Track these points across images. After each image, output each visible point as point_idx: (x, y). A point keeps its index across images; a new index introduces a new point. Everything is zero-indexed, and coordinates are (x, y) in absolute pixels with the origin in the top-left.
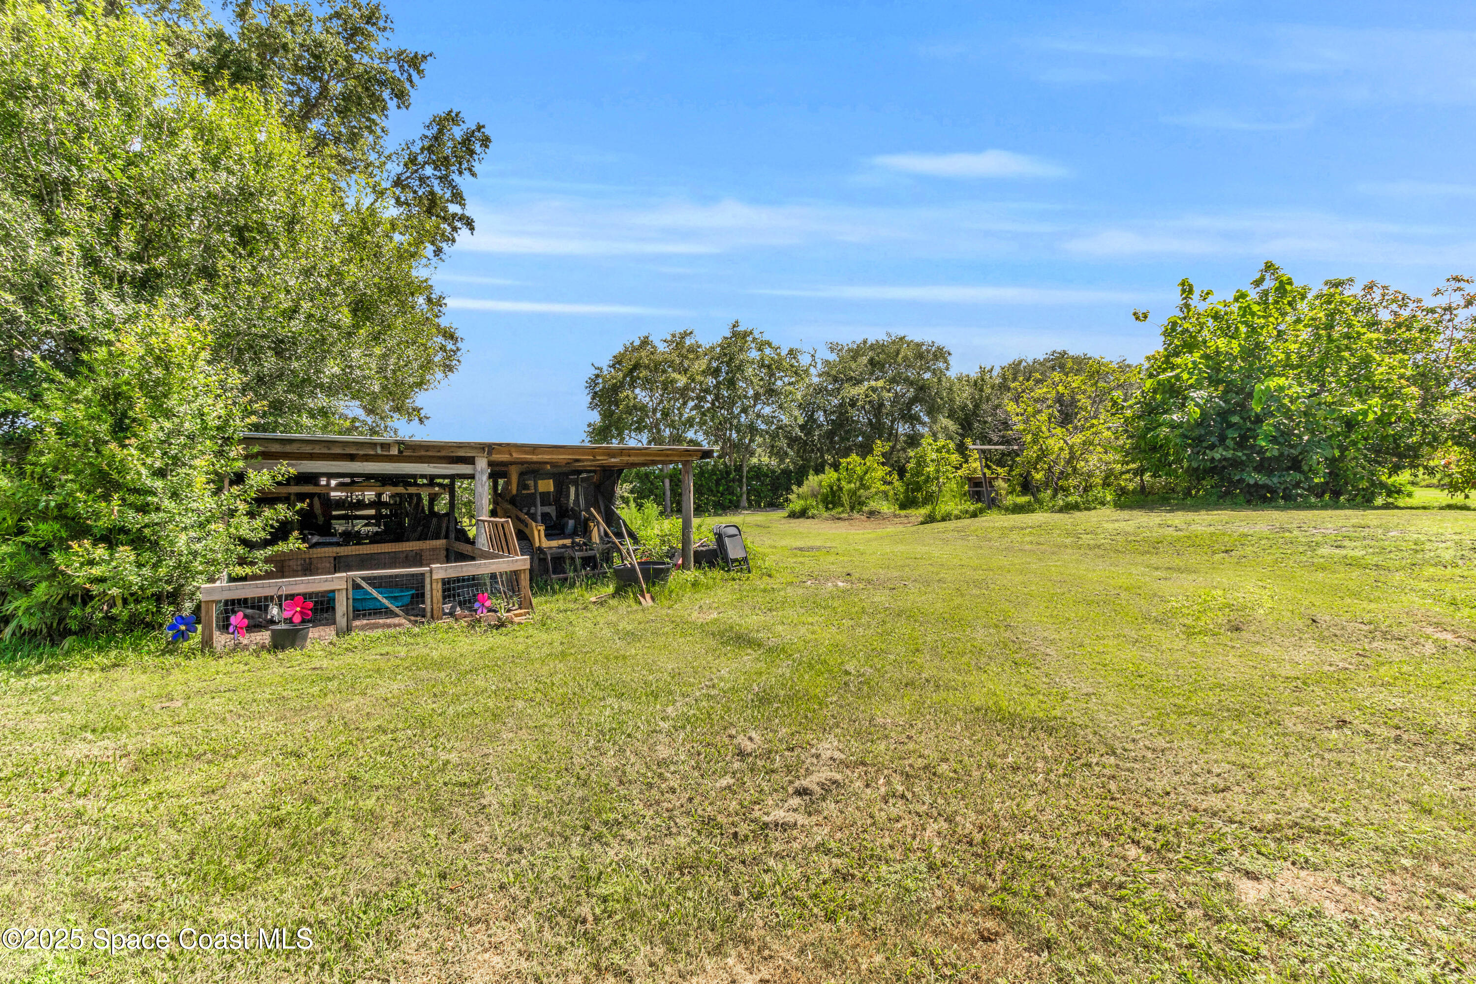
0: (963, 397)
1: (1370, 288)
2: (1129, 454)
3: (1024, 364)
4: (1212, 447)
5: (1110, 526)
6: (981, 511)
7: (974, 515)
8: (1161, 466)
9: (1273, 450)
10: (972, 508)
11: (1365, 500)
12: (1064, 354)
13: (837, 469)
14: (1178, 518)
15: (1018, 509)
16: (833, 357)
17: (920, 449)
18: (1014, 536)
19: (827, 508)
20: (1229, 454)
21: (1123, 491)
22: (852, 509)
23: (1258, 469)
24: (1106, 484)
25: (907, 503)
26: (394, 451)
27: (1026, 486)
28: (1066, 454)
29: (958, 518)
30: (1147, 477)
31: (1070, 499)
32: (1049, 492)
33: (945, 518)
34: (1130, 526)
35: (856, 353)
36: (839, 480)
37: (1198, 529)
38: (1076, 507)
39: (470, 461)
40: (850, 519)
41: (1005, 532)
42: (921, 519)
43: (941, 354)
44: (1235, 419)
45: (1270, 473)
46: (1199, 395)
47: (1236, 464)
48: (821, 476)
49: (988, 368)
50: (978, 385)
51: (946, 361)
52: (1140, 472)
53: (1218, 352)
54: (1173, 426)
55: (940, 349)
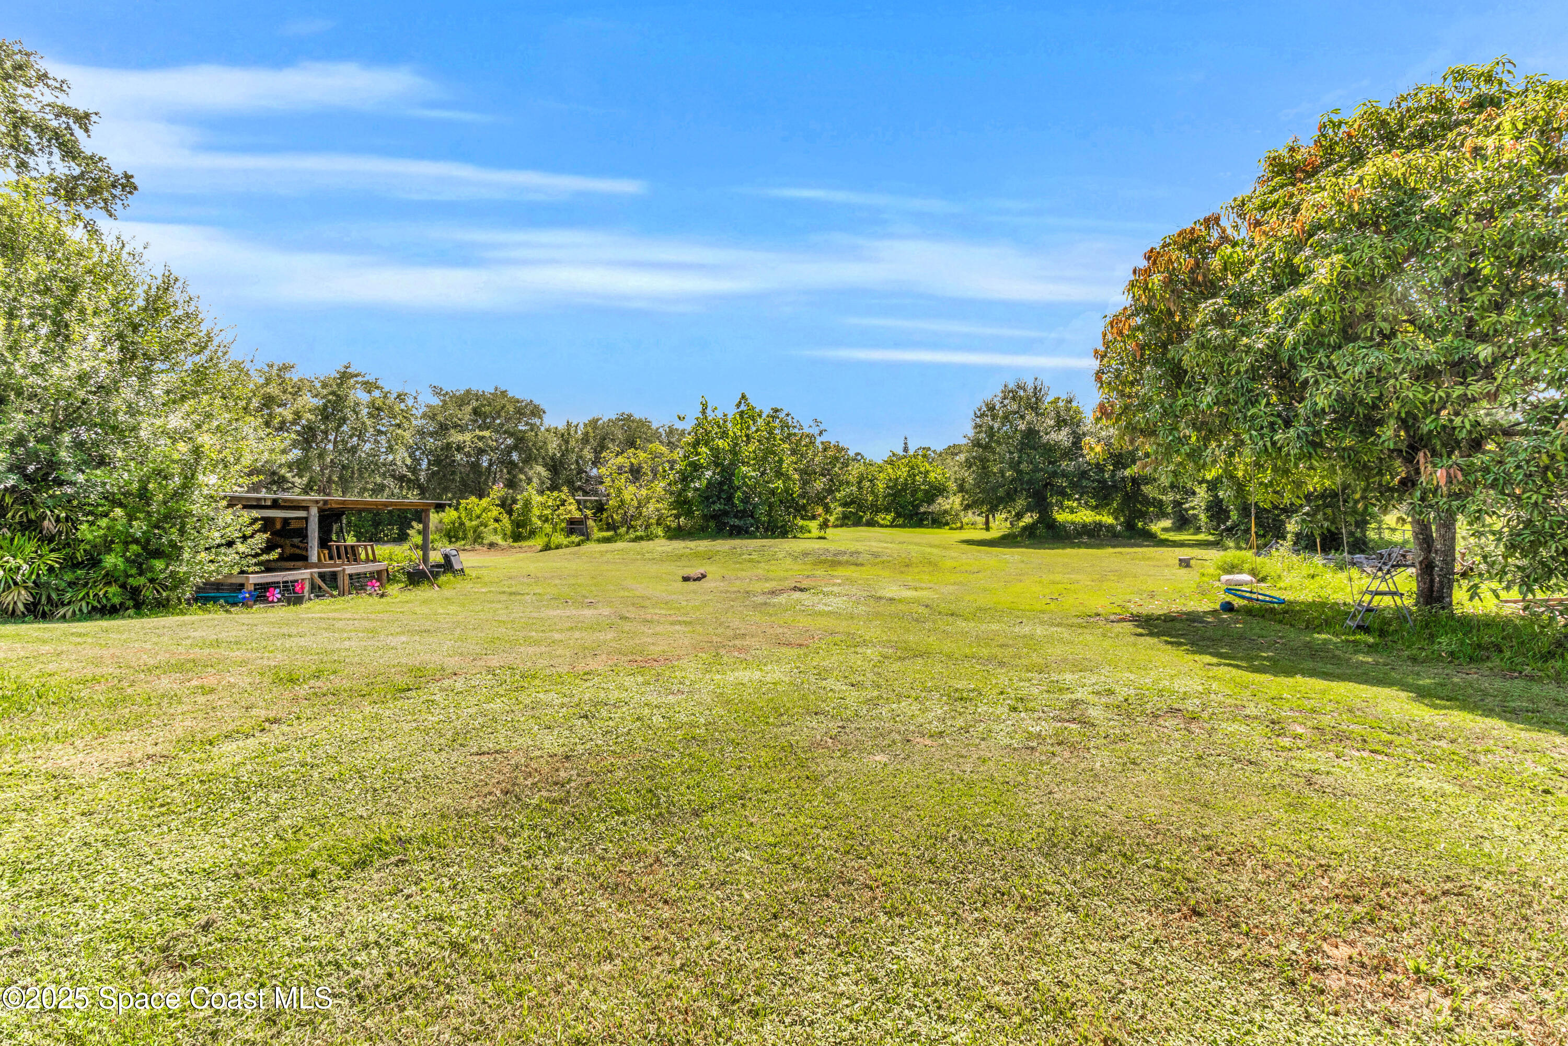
0: (553, 446)
1: (788, 415)
2: (673, 505)
3: (600, 422)
4: (714, 503)
5: (659, 549)
6: (583, 541)
7: (578, 545)
8: (689, 514)
9: (741, 507)
10: (577, 540)
11: (784, 534)
12: (630, 416)
13: (457, 509)
14: (692, 544)
15: (607, 540)
16: (436, 401)
17: (525, 494)
18: (609, 556)
19: (450, 542)
20: (722, 507)
21: (669, 527)
22: (475, 541)
23: (736, 516)
24: (658, 524)
25: (517, 537)
26: (269, 503)
27: (611, 526)
28: (635, 503)
29: (567, 546)
30: (682, 519)
31: (638, 534)
32: (624, 529)
33: (557, 547)
34: (669, 549)
35: (461, 401)
36: (459, 518)
37: (700, 549)
38: (641, 538)
39: (306, 508)
40: (473, 550)
41: (602, 554)
42: (539, 548)
43: (537, 412)
44: (725, 487)
45: (740, 519)
46: (709, 474)
47: (725, 513)
48: (442, 515)
49: (575, 423)
50: (565, 438)
51: (540, 417)
52: (677, 517)
53: (718, 448)
54: (696, 489)
55: (536, 407)
